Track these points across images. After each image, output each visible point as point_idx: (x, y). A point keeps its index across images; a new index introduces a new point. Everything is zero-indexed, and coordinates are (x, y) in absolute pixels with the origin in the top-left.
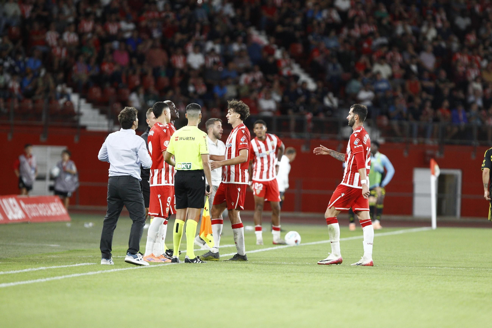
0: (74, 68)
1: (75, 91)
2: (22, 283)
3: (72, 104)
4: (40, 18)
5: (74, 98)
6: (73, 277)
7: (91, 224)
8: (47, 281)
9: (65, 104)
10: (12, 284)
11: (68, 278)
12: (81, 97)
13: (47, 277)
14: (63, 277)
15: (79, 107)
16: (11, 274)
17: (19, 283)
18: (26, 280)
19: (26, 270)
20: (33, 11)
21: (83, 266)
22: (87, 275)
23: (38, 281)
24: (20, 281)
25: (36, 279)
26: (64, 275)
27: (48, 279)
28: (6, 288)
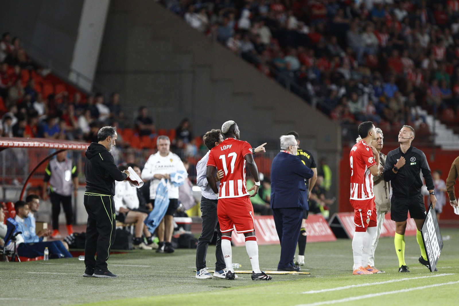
0: (429, 92)
1: (430, 113)
2: (387, 293)
3: (427, 126)
4: (396, 46)
5: (430, 120)
6: (434, 287)
7: (448, 237)
8: (410, 291)
9: (421, 125)
10: (377, 294)
11: (430, 288)
12: (435, 118)
13: (410, 288)
14: (425, 287)
15: (434, 128)
16: (376, 285)
17: (384, 293)
18: (391, 290)
19: (390, 281)
20: (389, 40)
21: (443, 276)
22: (448, 285)
23: (402, 291)
24: (385, 291)
25: (400, 289)
26: (426, 285)
27: (411, 289)
28: (373, 298)
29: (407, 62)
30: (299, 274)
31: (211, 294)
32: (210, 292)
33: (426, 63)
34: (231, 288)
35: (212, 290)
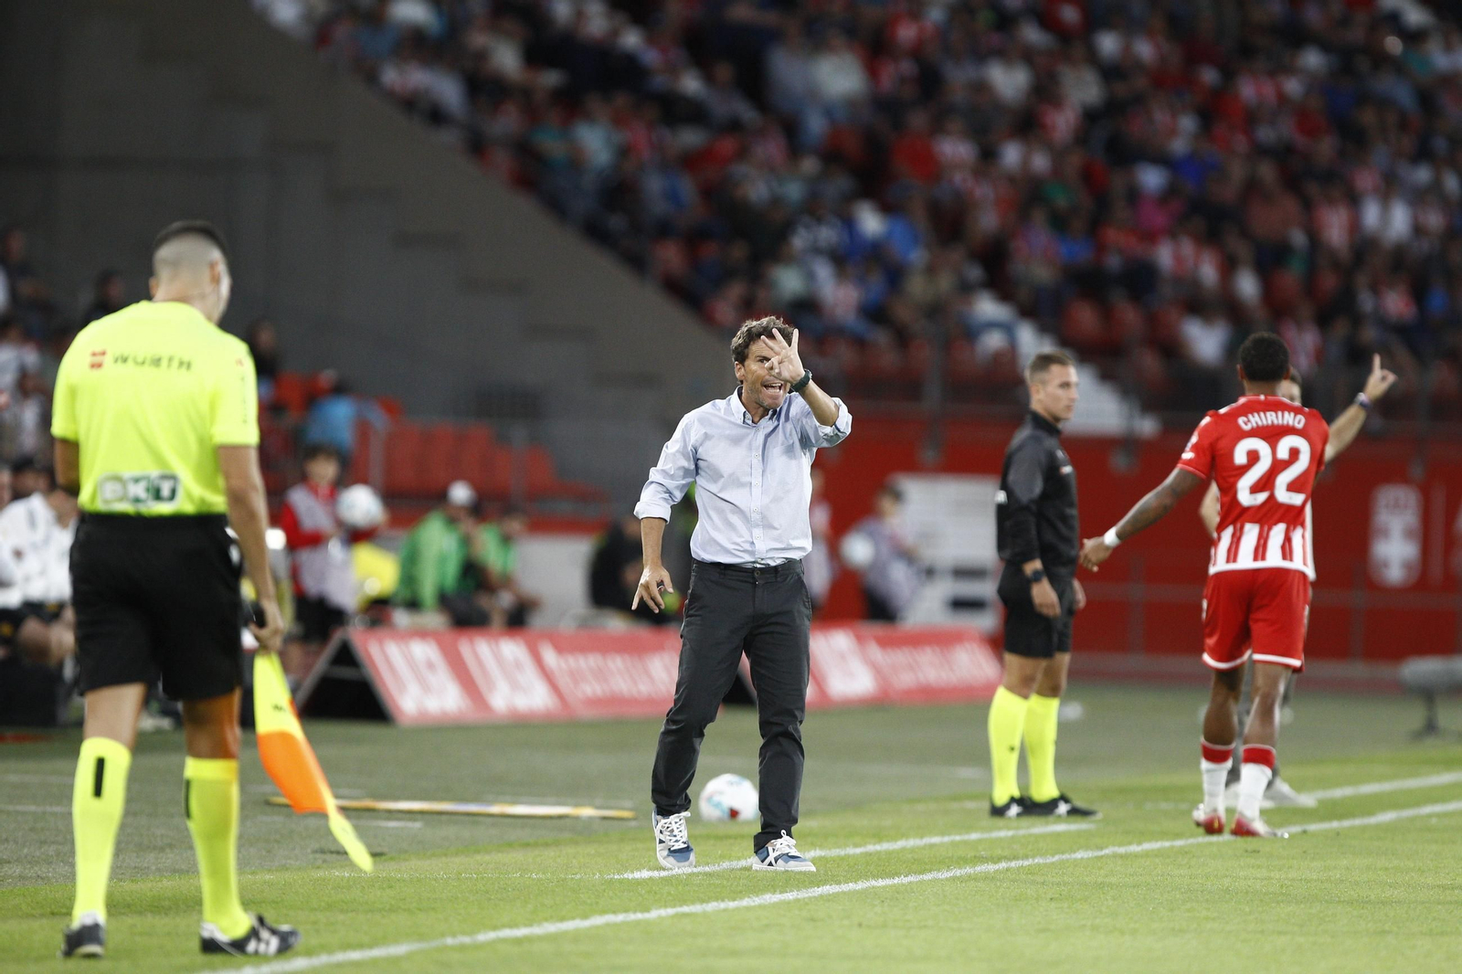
1: (1023, 314)
5: (1026, 336)
29: (955, 149)
30: (605, 818)
31: (320, 874)
32: (318, 868)
33: (1012, 155)
34: (383, 858)
35: (324, 861)
